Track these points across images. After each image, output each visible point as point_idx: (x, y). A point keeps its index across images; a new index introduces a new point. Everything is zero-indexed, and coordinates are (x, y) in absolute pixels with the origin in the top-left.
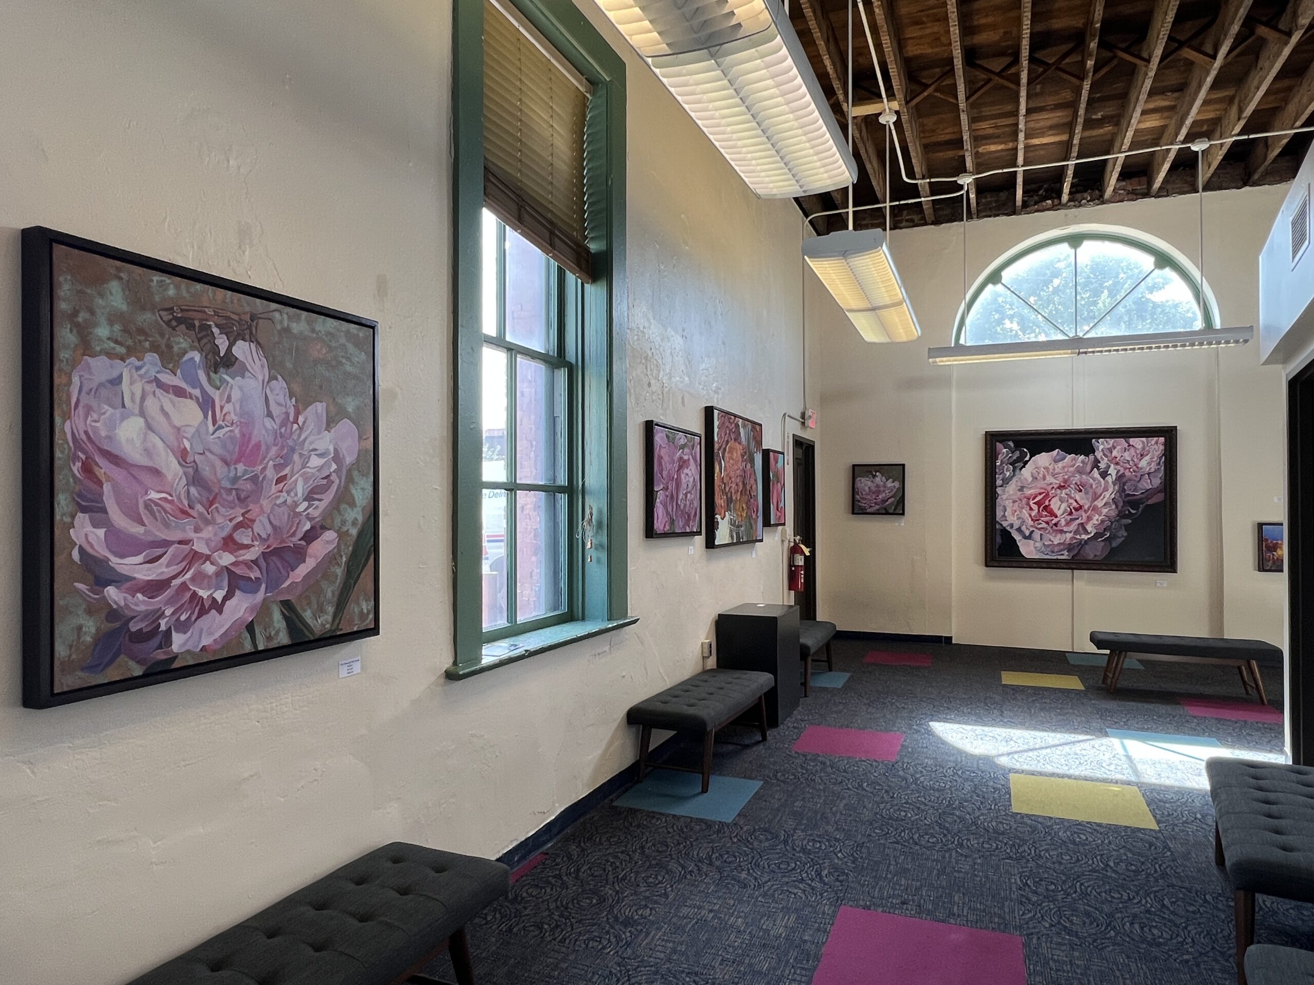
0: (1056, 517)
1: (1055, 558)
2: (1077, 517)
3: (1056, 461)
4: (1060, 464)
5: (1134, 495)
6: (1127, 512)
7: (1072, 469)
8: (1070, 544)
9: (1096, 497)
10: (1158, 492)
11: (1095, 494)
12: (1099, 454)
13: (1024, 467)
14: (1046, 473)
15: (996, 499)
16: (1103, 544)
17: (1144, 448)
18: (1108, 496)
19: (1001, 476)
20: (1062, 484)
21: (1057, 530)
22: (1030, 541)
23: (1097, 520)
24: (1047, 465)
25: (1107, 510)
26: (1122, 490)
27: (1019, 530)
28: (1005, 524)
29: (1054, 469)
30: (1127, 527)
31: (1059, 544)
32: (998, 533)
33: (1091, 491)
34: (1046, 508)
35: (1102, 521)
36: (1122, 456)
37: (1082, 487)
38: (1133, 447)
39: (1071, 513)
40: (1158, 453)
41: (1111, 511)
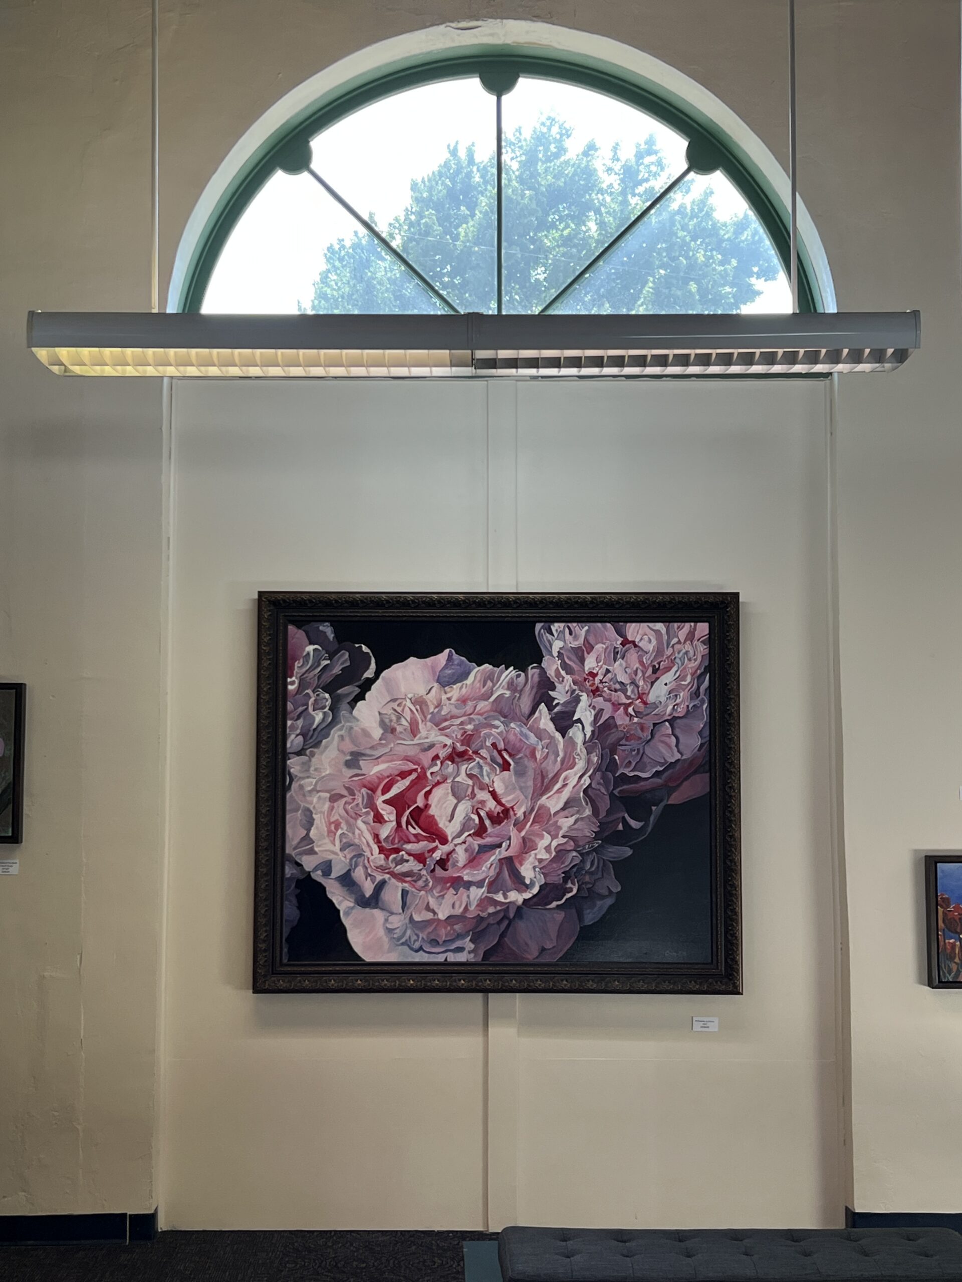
0: (444, 841)
1: (440, 958)
2: (496, 840)
3: (445, 682)
4: (455, 691)
5: (638, 779)
6: (620, 827)
7: (483, 705)
8: (479, 919)
9: (544, 784)
10: (695, 772)
11: (543, 778)
12: (551, 666)
13: (361, 697)
14: (419, 717)
15: (286, 789)
16: (560, 916)
17: (659, 652)
18: (573, 782)
19: (300, 723)
20: (460, 748)
21: (444, 881)
22: (376, 912)
23: (548, 849)
24: (422, 691)
25: (571, 820)
26: (606, 767)
27: (347, 880)
28: (309, 863)
29: (439, 705)
30: (621, 868)
31: (451, 919)
32: (290, 890)
33: (531, 765)
34: (420, 816)
35: (561, 852)
36: (608, 671)
37: (510, 755)
38: (636, 646)
39: (481, 831)
40: (693, 665)
41: (579, 823)
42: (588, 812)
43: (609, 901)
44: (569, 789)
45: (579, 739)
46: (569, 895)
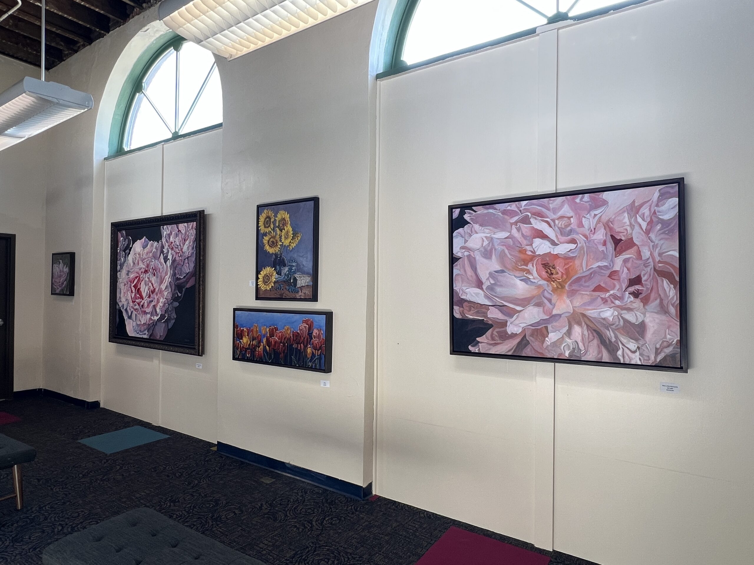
0: (143, 299)
1: (141, 336)
2: (152, 299)
3: (144, 247)
4: (146, 250)
5: (181, 279)
6: (176, 296)
7: (151, 255)
8: (149, 325)
9: (162, 281)
10: (193, 276)
11: (162, 278)
12: (164, 240)
13: (130, 253)
15: (117, 282)
16: (164, 325)
17: (186, 233)
18: (167, 280)
19: (120, 262)
20: (146, 269)
21: (143, 312)
22: (131, 320)
23: (162, 302)
24: (140, 250)
25: (167, 293)
26: (174, 275)
27: (126, 310)
28: (120, 305)
29: (143, 255)
30: (176, 309)
31: (144, 324)
32: (117, 313)
33: (159, 274)
34: (139, 291)
35: (164, 304)
36: (175, 241)
37: (156, 271)
38: (181, 232)
39: (149, 297)
40: (193, 237)
41: (168, 294)
42: (170, 290)
43: (174, 321)
44: (166, 282)
45: (169, 266)
46: (166, 318)
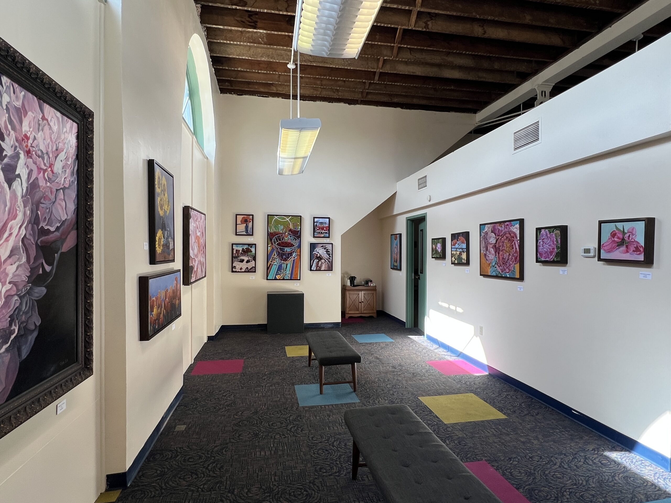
5: (49, 232)
6: (41, 272)
10: (72, 230)
16: (7, 358)
17: (58, 134)
18: (15, 231)
25: (15, 266)
26: (34, 220)
30: (41, 305)
35: (8, 298)
36: (35, 138)
38: (49, 124)
41: (19, 269)
42: (24, 259)
43: (35, 334)
44: (13, 238)
45: (19, 194)
46: (13, 337)
